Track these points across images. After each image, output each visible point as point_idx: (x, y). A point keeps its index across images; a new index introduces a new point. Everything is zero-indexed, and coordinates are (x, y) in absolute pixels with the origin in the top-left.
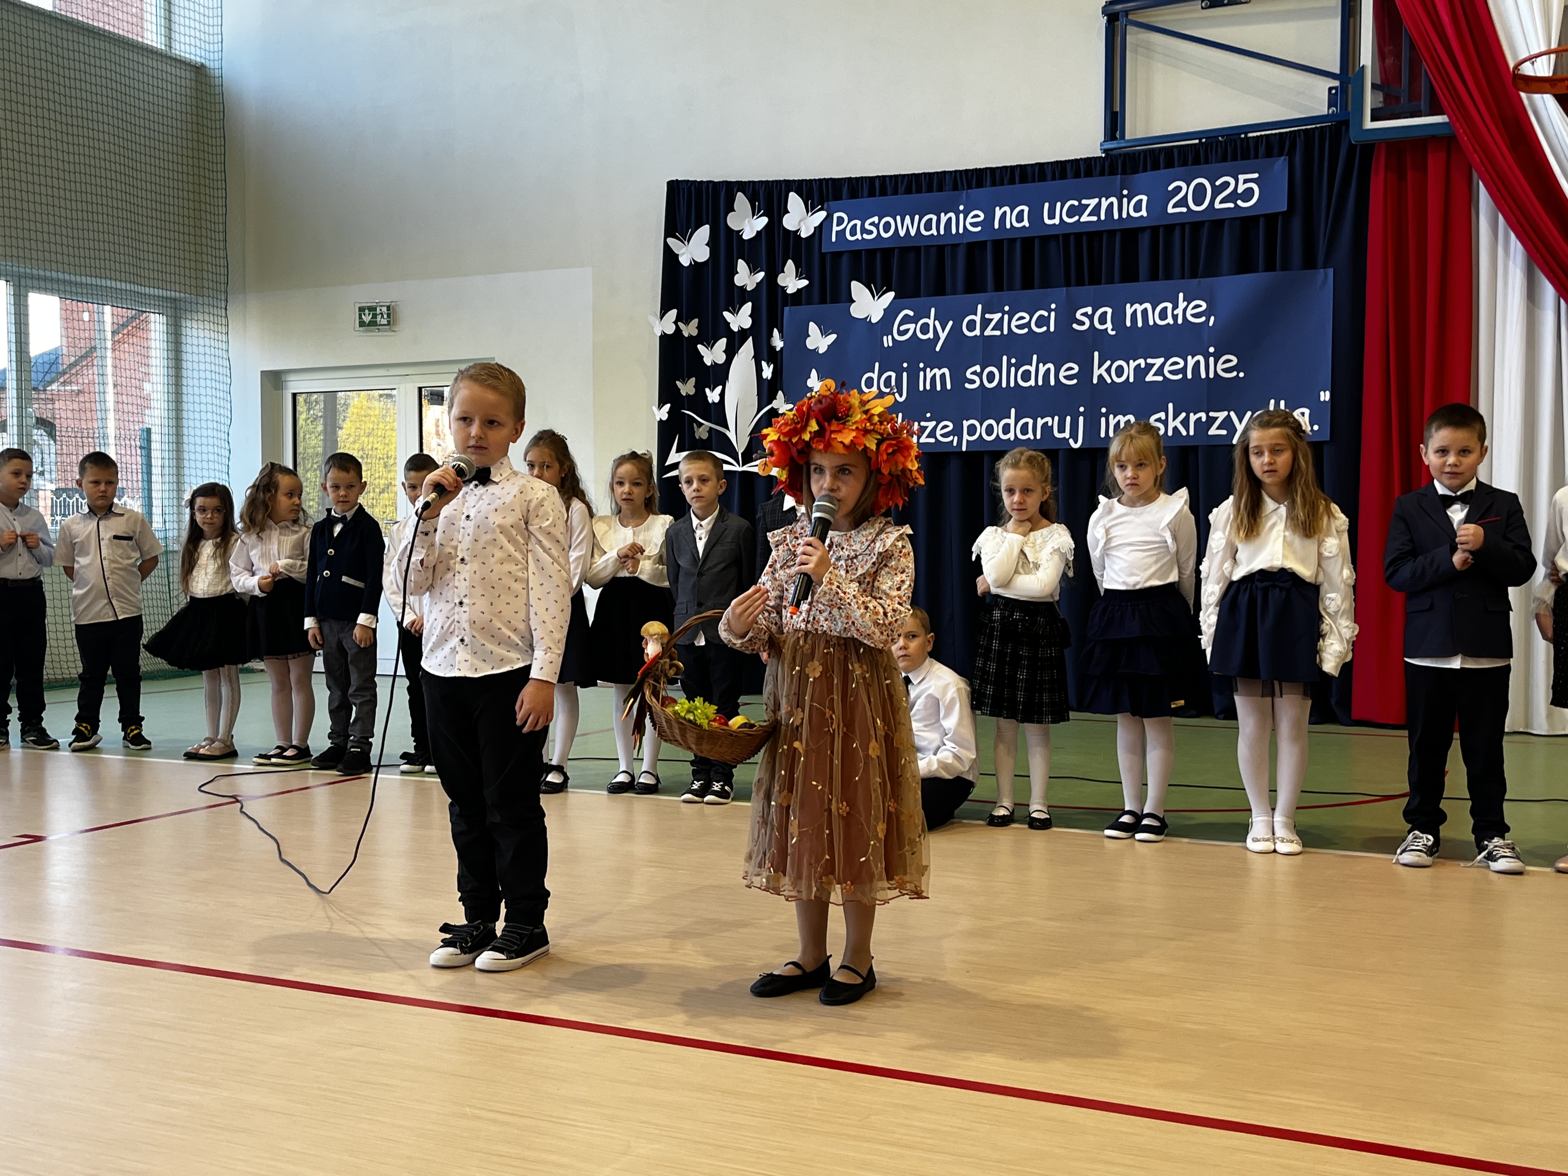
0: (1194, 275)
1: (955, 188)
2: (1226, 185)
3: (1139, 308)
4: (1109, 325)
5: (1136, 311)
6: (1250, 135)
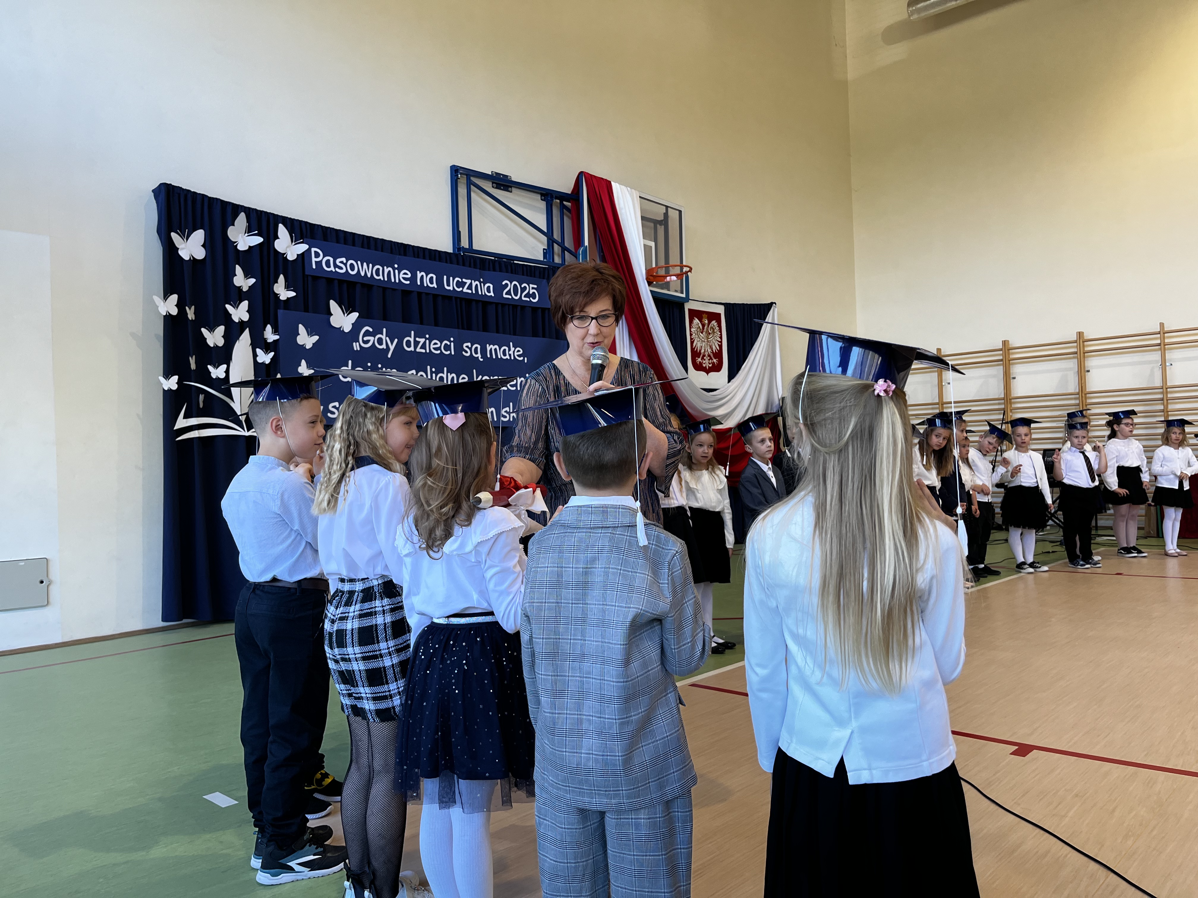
0: (515, 334)
1: (392, 253)
2: (525, 287)
3: (493, 347)
4: (479, 355)
5: (491, 349)
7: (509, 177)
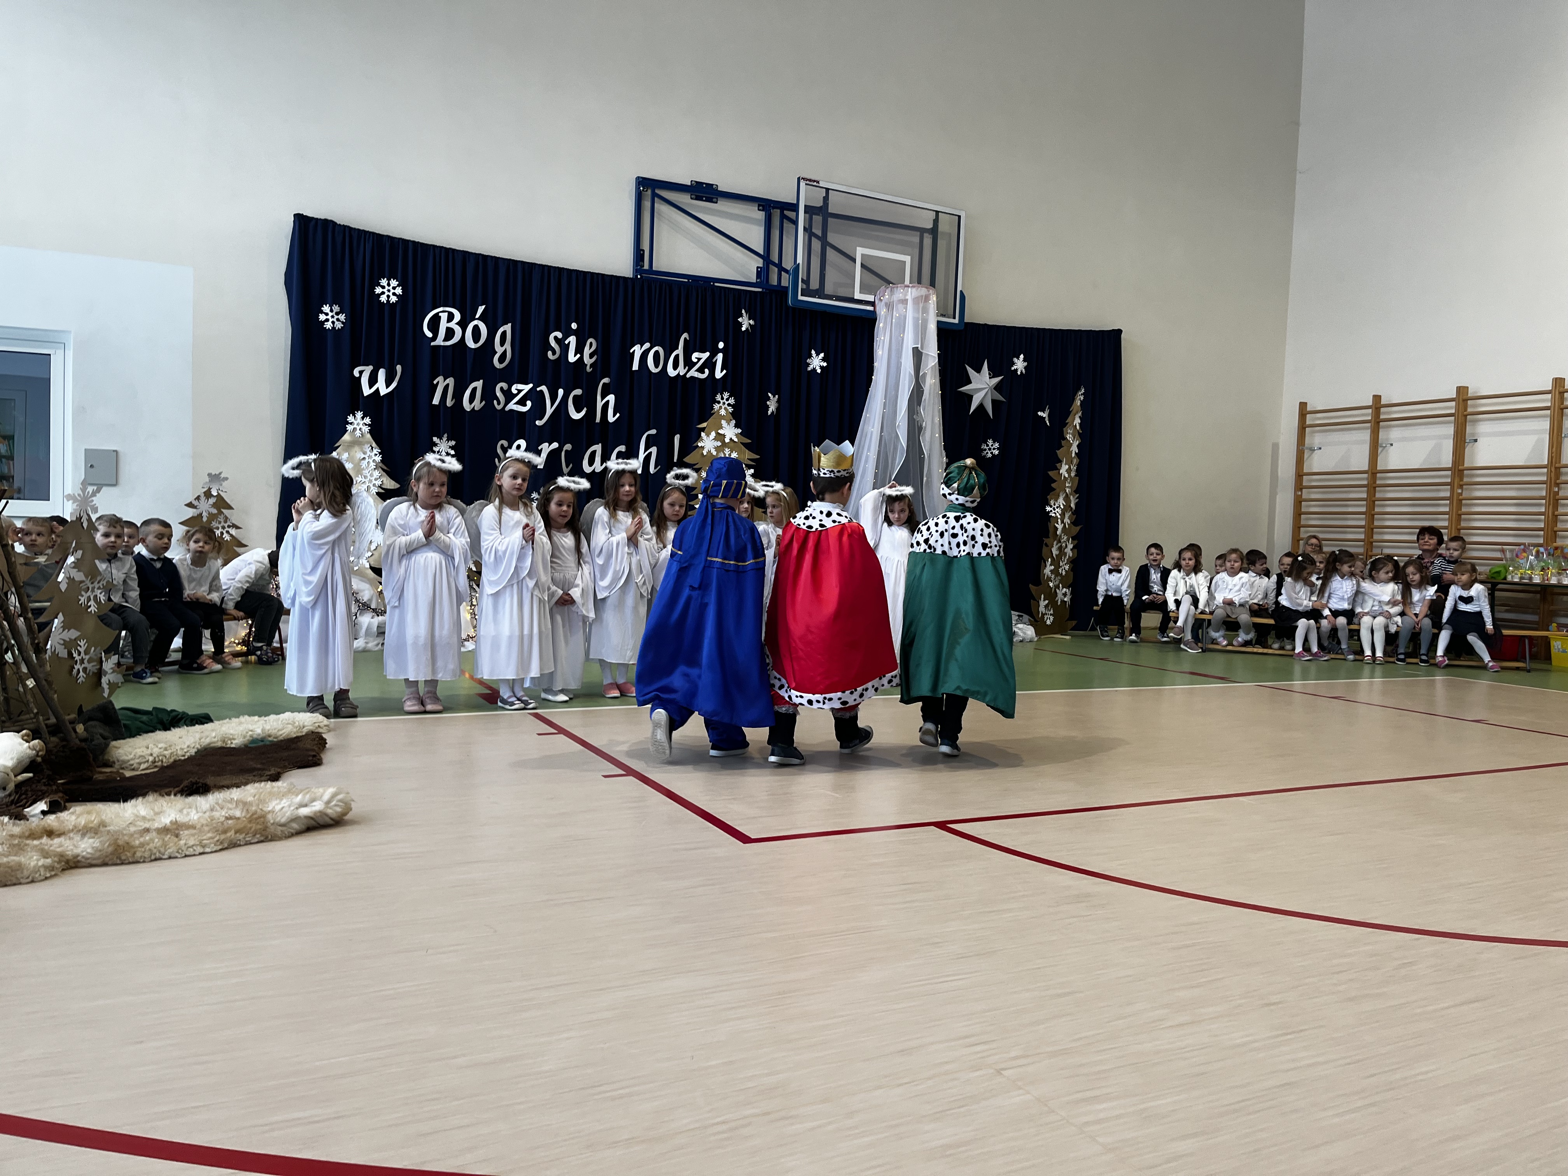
6: (716, 284)
7: (714, 187)
